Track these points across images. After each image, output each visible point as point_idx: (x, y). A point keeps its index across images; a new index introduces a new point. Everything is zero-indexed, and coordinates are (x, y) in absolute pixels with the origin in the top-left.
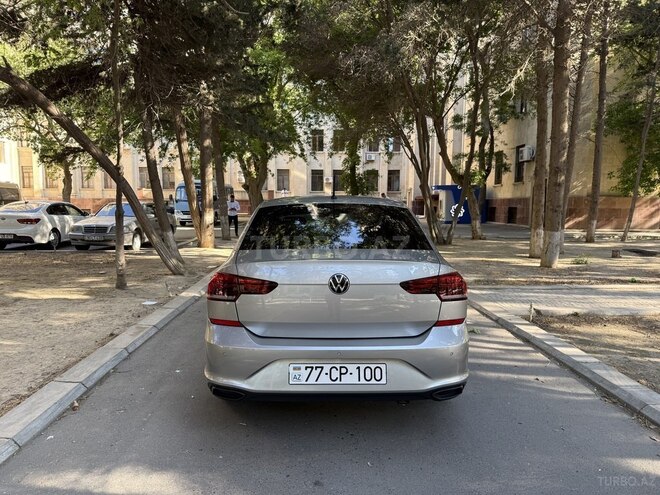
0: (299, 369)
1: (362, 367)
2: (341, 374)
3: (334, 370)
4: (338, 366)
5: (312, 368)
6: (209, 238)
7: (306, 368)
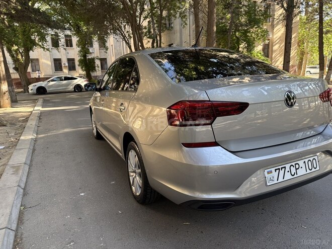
0: (271, 172)
1: (306, 160)
2: (296, 169)
3: (292, 167)
4: (293, 164)
5: (279, 169)
6: (6, 101)
7: (276, 170)
